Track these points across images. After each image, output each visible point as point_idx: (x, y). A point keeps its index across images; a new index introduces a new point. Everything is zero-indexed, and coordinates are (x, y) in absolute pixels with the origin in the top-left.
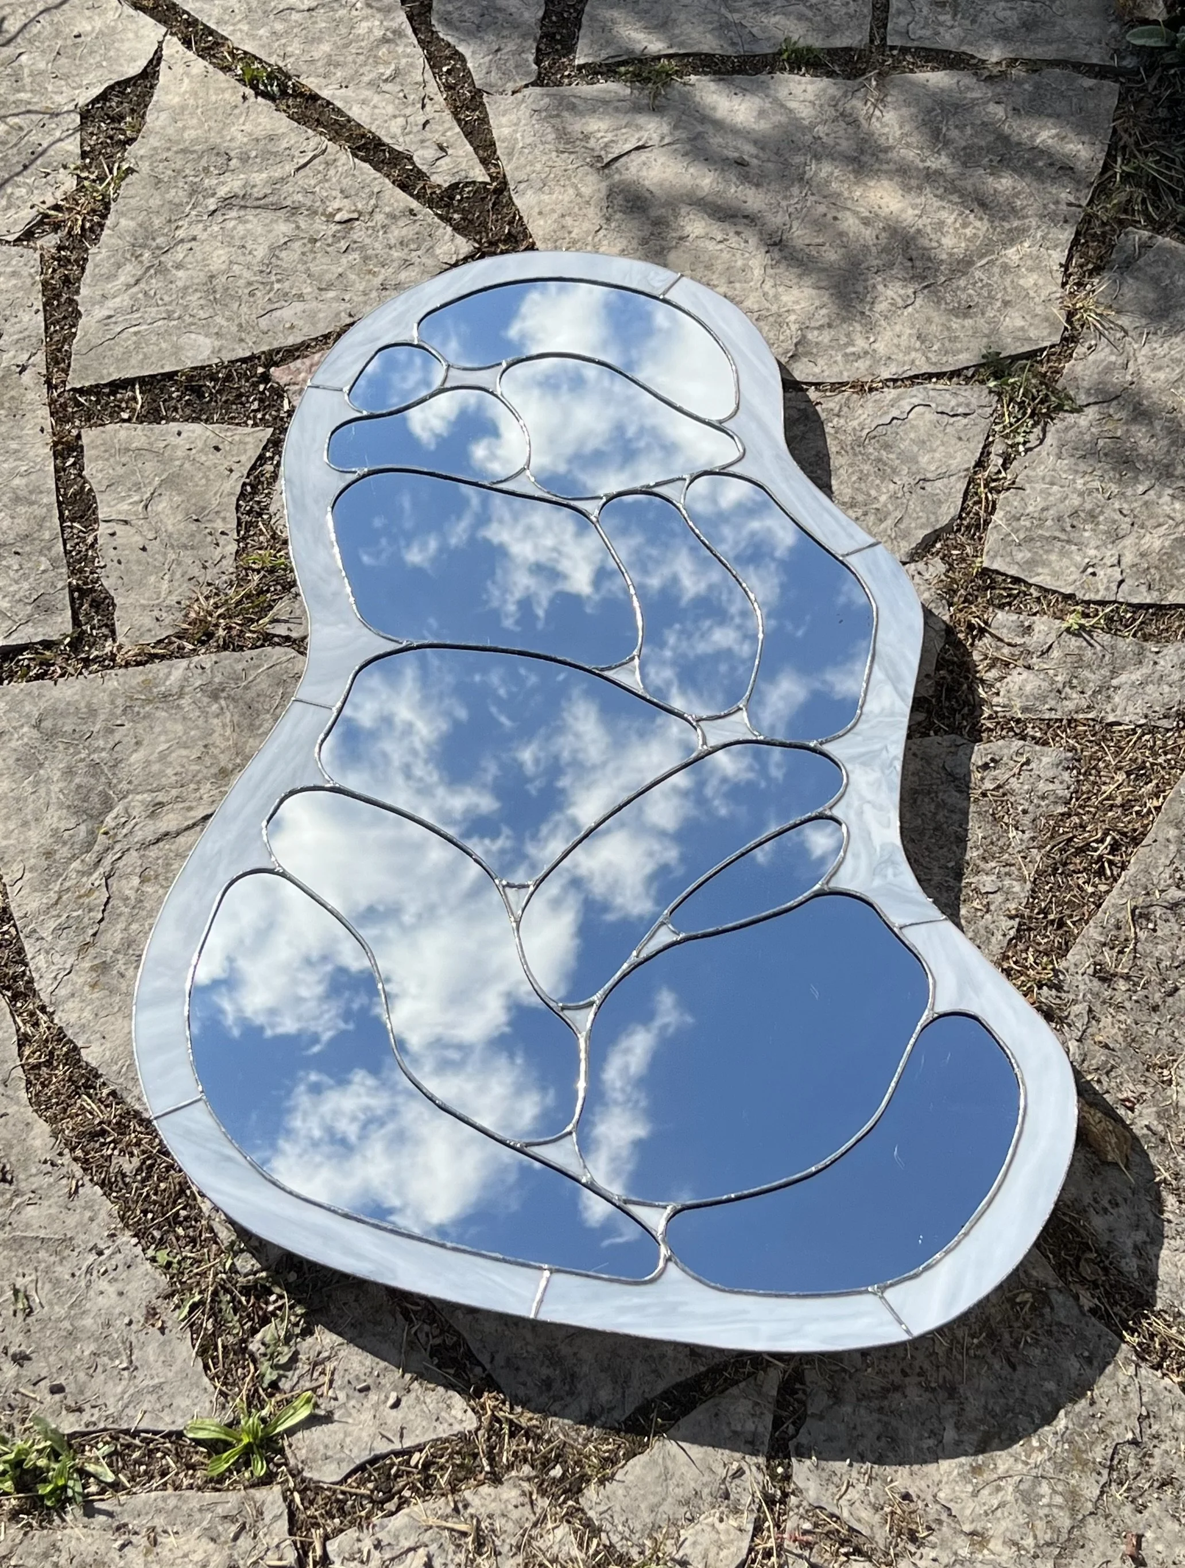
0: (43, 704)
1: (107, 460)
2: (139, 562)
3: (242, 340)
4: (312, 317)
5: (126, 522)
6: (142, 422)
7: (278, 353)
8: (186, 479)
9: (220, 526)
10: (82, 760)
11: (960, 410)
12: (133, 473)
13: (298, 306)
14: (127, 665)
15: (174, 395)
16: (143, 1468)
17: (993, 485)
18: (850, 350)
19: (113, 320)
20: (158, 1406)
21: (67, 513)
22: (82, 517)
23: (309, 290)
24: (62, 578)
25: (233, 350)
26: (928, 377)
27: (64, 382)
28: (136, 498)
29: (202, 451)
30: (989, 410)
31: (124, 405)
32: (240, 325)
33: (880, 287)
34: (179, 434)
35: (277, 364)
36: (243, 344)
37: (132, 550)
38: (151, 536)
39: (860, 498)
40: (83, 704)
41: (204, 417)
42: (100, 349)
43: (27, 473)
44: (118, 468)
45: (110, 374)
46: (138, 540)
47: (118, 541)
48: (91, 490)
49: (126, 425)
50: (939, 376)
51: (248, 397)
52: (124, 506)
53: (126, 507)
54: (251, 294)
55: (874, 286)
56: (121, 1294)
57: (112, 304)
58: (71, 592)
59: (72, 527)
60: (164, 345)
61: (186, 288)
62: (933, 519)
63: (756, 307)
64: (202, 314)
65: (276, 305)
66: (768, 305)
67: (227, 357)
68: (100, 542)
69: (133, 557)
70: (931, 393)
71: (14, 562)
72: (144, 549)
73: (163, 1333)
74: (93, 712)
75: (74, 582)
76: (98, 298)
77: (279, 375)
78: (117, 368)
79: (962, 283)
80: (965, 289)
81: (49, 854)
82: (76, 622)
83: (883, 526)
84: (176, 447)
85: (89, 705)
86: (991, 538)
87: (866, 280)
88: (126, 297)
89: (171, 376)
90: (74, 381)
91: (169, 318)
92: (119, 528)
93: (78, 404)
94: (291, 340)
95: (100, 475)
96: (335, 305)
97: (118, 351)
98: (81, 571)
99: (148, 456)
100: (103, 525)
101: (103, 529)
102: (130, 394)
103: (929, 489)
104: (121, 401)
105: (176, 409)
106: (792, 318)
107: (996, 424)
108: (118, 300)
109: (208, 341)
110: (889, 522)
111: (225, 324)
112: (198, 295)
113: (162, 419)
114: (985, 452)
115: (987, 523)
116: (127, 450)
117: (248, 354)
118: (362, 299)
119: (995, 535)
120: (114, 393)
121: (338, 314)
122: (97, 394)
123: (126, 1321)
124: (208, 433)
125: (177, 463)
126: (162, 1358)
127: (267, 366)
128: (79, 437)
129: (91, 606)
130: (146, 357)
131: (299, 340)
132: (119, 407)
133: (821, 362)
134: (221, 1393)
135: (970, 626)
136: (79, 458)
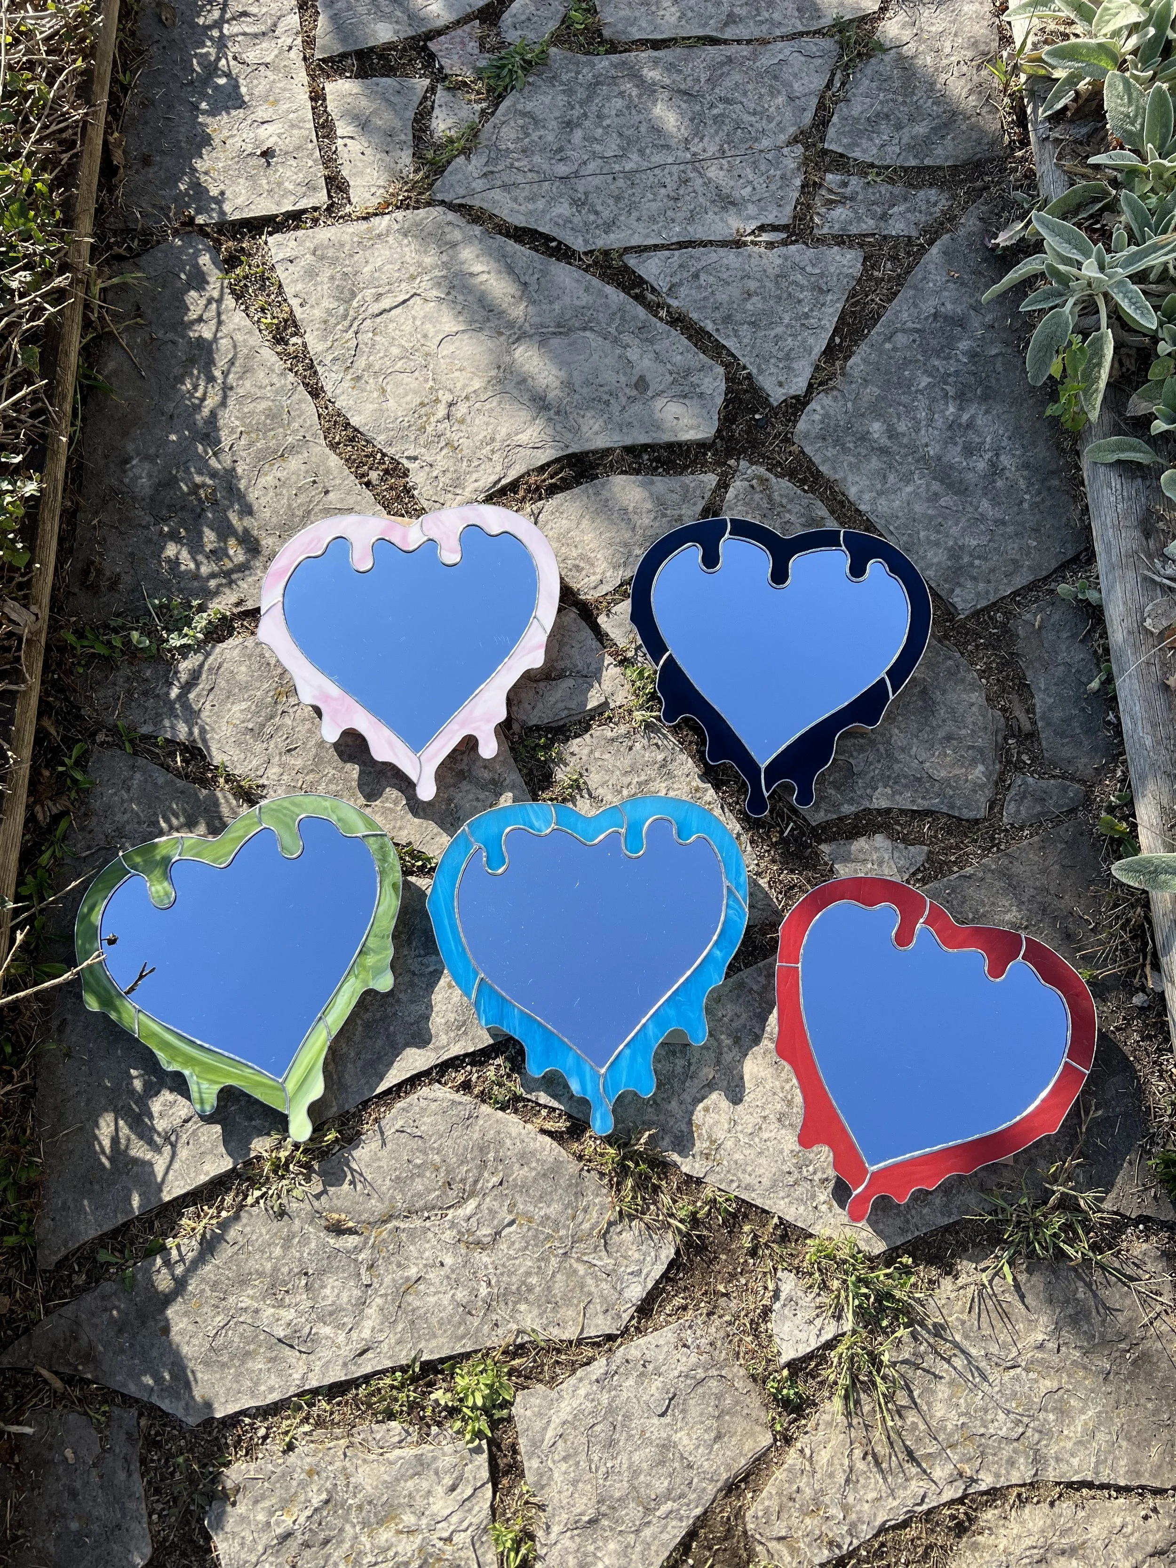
0: (315, 241)
1: (339, 101)
2: (360, 161)
3: (410, 25)
4: (448, 9)
5: (352, 137)
6: (357, 78)
7: (431, 32)
8: (383, 111)
9: (403, 137)
10: (338, 272)
11: (819, 54)
12: (354, 108)
14: (358, 219)
15: (374, 61)
17: (833, 99)
18: (758, 18)
19: (337, 15)
21: (320, 134)
22: (328, 136)
24: (320, 172)
25: (406, 31)
26: (802, 34)
27: (313, 55)
28: (357, 123)
29: (391, 94)
30: (834, 54)
31: (347, 68)
32: (408, 15)
34: (379, 84)
35: (431, 39)
36: (411, 28)
37: (356, 154)
38: (366, 145)
39: (759, 109)
40: (336, 242)
41: (392, 74)
42: (332, 34)
43: (297, 111)
44: (346, 106)
45: (338, 49)
46: (359, 148)
47: (349, 149)
48: (332, 119)
49: (349, 80)
50: (807, 33)
51: (416, 60)
52: (351, 128)
58: (326, 179)
59: (323, 142)
60: (366, 30)
62: (799, 122)
64: (387, 10)
67: (402, 36)
68: (339, 149)
69: (357, 158)
70: (803, 44)
71: (294, 163)
72: (363, 152)
74: (342, 245)
75: (327, 173)
77: (432, 46)
78: (342, 45)
81: (325, 322)
82: (330, 197)
84: (376, 92)
85: (339, 242)
86: (831, 132)
89: (371, 49)
90: (319, 54)
91: (368, 13)
92: (347, 141)
93: (322, 68)
94: (439, 24)
95: (336, 110)
97: (342, 35)
98: (330, 167)
99: (362, 98)
100: (340, 139)
101: (340, 142)
102: (350, 60)
103: (798, 102)
104: (346, 65)
105: (376, 70)
107: (838, 62)
109: (391, 26)
110: (774, 123)
111: (401, 15)
113: (369, 75)
114: (831, 81)
115: (829, 122)
116: (350, 94)
117: (414, 34)
119: (833, 129)
120: (340, 61)
122: (333, 62)
124: (394, 83)
125: (378, 102)
127: (425, 41)
128: (324, 87)
129: (337, 186)
130: (357, 37)
131: (442, 25)
132: (344, 69)
133: (741, 27)
135: (815, 183)
136: (324, 100)
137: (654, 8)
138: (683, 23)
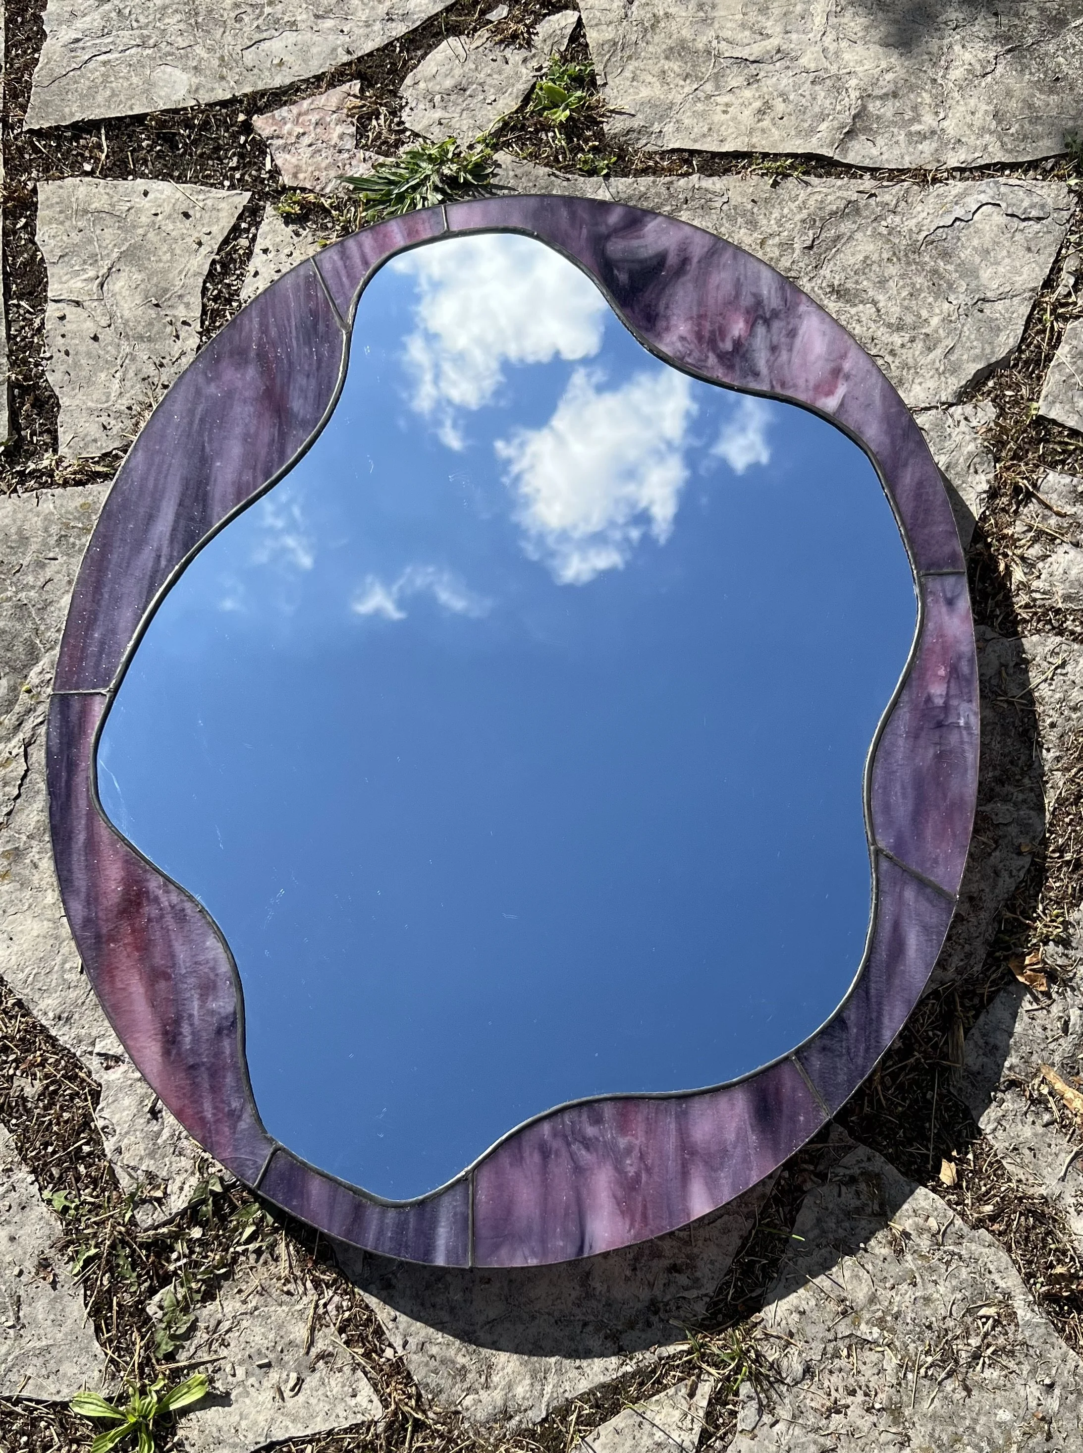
1: (62, 223)
2: (89, 354)
3: (222, 78)
4: (304, 52)
5: (78, 304)
6: (105, 177)
7: (263, 96)
8: (148, 252)
9: (181, 312)
10: (9, 599)
11: (1034, 213)
12: (90, 241)
13: (290, 37)
14: (65, 484)
15: (144, 144)
16: (25, 1439)
17: (1060, 311)
18: (916, 127)
19: (81, 44)
20: (44, 1372)
21: (14, 287)
22: (31, 293)
23: (304, 16)
25: (212, 90)
26: (1001, 167)
27: (21, 121)
28: (91, 273)
29: (169, 217)
30: (1066, 215)
31: (87, 154)
32: (222, 58)
33: (957, 48)
34: (146, 194)
35: (260, 111)
36: (224, 83)
37: (82, 339)
38: (104, 323)
39: (909, 319)
40: (13, 530)
41: (176, 174)
42: (64, 81)
44: (73, 235)
45: (72, 114)
46: (90, 327)
47: (68, 326)
48: (42, 259)
49: (87, 179)
50: (1014, 167)
51: (227, 150)
52: (77, 284)
53: (80, 285)
54: (238, 19)
55: (950, 47)
56: (12, 1239)
57: (80, 24)
58: (11, 388)
59: (18, 306)
60: (135, 80)
61: (165, 7)
62: (988, 351)
63: (812, 66)
64: (181, 42)
65: (265, 35)
66: (826, 64)
67: (205, 98)
68: (48, 326)
69: (82, 349)
70: (1003, 189)
72: (95, 338)
73: (54, 1288)
74: (24, 540)
75: (13, 377)
76: (67, 15)
77: (262, 124)
78: (81, 106)
79: (1051, 48)
80: (1054, 55)
82: (14, 426)
83: (932, 356)
84: (139, 211)
85: (20, 531)
86: (1052, 380)
87: (942, 38)
88: (96, 15)
89: (139, 119)
90: (33, 122)
91: (143, 45)
92: (70, 311)
93: (36, 150)
94: (279, 80)
95: (52, 242)
96: (331, 37)
97: (84, 84)
98: (25, 362)
99: (109, 221)
100: (51, 304)
101: (52, 310)
102: (95, 139)
103: (987, 312)
104: (85, 147)
105: (145, 162)
106: (853, 82)
107: (1073, 233)
108: (87, 19)
109: (185, 76)
110: (939, 352)
111: (206, 56)
112: (178, 17)
113: (129, 174)
114: (1056, 269)
115: (1049, 358)
116: (86, 212)
117: (229, 96)
118: (362, 31)
119: (1057, 376)
120: (76, 138)
121: (334, 50)
122: (58, 138)
123: (16, 1272)
124: (179, 195)
125: (140, 231)
126: (52, 1317)
127: (249, 114)
128: (35, 191)
129: (33, 406)
130: (114, 94)
131: (287, 82)
132: (82, 155)
133: (880, 141)
134: (112, 1361)
135: (1017, 489)
136: (32, 219)
137: (709, 87)
138: (766, 123)
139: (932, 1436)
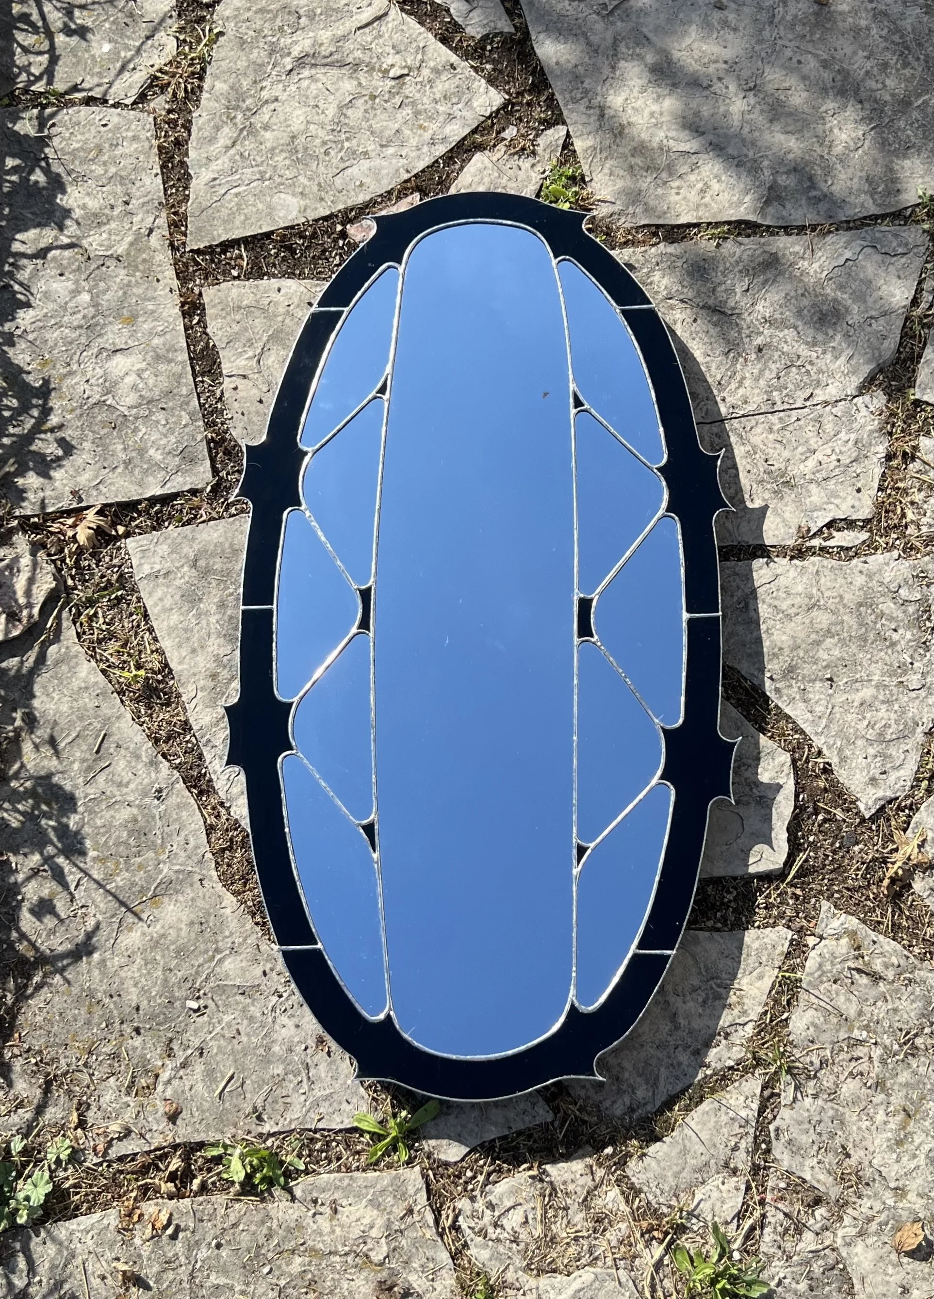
0: (196, 547)
1: (224, 318)
2: (257, 413)
3: (322, 199)
4: (375, 173)
5: (244, 377)
6: (248, 279)
7: (352, 210)
8: (287, 334)
10: (231, 594)
11: (900, 250)
12: (246, 329)
13: (365, 164)
15: (272, 252)
16: (324, 1154)
17: (925, 321)
18: (814, 193)
19: (218, 182)
20: (331, 1110)
21: (197, 368)
22: (209, 371)
23: (373, 147)
24: (201, 433)
25: (316, 209)
26: (875, 218)
27: (184, 244)
28: (251, 354)
29: (298, 306)
30: (922, 249)
31: (233, 263)
32: (319, 185)
33: (836, 131)
34: (279, 290)
35: (351, 221)
36: (323, 203)
37: (252, 403)
38: (265, 389)
39: (821, 337)
40: (227, 545)
41: (298, 272)
42: (210, 211)
43: (163, 333)
44: (234, 326)
45: (219, 236)
46: (255, 394)
47: (241, 394)
48: (214, 346)
49: (237, 282)
50: (883, 217)
51: (331, 252)
52: (241, 362)
53: (244, 363)
54: (326, 153)
55: (831, 130)
56: (297, 1026)
57: (215, 166)
58: (208, 443)
59: (203, 382)
60: (260, 206)
61: (273, 149)
62: (877, 355)
63: (736, 153)
64: (288, 174)
65: (347, 164)
66: (745, 151)
67: (312, 215)
68: (226, 395)
69: (253, 409)
70: (877, 235)
71: (160, 416)
72: (261, 401)
73: (329, 1056)
75: (209, 435)
76: (204, 160)
77: (354, 231)
78: (225, 229)
79: (902, 124)
80: (904, 130)
81: (214, 676)
82: (215, 471)
83: (838, 363)
84: (277, 304)
85: (231, 546)
86: (923, 372)
87: (824, 124)
88: (225, 159)
89: (268, 235)
90: (193, 244)
91: (262, 179)
92: (239, 382)
93: (197, 264)
94: (362, 198)
95: (220, 333)
96: (394, 161)
97: (224, 212)
98: (215, 424)
99: (257, 313)
100: (227, 380)
101: (227, 384)
102: (237, 252)
103: (874, 326)
104: (231, 259)
105: (274, 265)
106: (766, 163)
107: (927, 262)
108: (219, 162)
109: (295, 200)
110: (843, 359)
111: (308, 184)
112: (284, 155)
113: (264, 274)
114: (919, 290)
115: (920, 356)
116: (240, 307)
117: (328, 213)
118: (414, 154)
119: (926, 370)
120: (224, 252)
121: (397, 170)
122: (212, 254)
123: (303, 1047)
124: (302, 289)
125: (280, 319)
126: (330, 1074)
127: (344, 224)
128: (200, 294)
129: (224, 454)
130: (247, 219)
131: (368, 198)
132: (229, 264)
133: (789, 205)
134: (374, 1099)
135: (905, 454)
136: (203, 315)
137: (664, 175)
138: (707, 199)
139: (906, 1097)
